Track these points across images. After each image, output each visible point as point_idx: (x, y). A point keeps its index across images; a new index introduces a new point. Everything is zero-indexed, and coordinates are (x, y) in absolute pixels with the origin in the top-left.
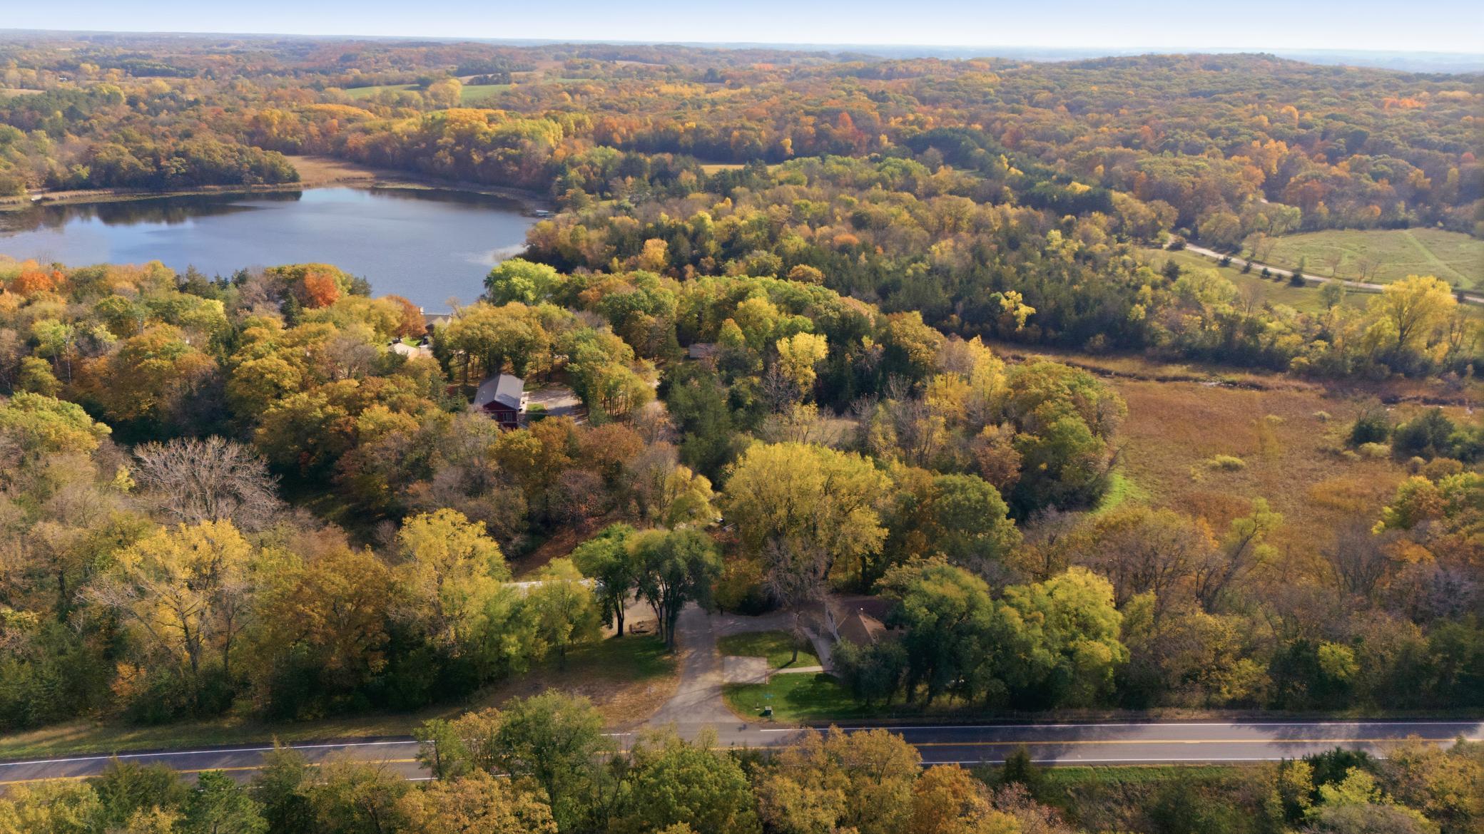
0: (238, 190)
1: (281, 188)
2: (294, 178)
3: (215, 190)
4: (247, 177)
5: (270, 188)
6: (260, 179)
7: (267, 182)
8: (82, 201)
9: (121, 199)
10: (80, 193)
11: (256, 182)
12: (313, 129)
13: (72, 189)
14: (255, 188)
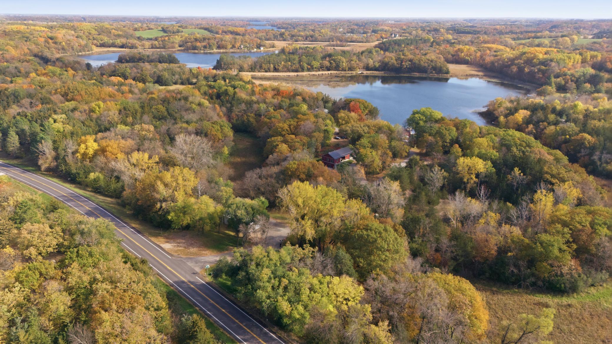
0: (424, 75)
1: (440, 76)
2: (447, 72)
3: (417, 75)
4: (429, 71)
5: (436, 76)
6: (434, 72)
7: (436, 73)
8: (373, 75)
9: (386, 75)
10: (374, 72)
11: (432, 73)
12: (479, 54)
13: (373, 70)
14: (431, 75)
